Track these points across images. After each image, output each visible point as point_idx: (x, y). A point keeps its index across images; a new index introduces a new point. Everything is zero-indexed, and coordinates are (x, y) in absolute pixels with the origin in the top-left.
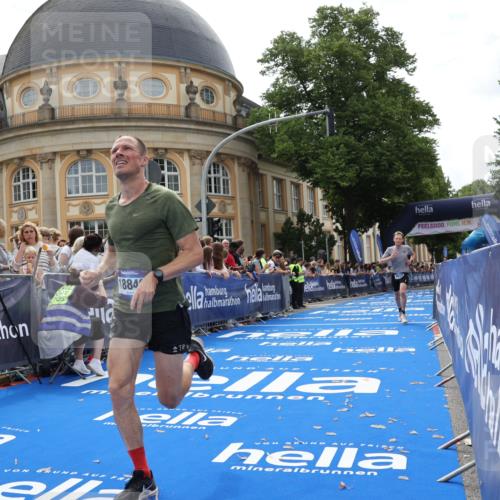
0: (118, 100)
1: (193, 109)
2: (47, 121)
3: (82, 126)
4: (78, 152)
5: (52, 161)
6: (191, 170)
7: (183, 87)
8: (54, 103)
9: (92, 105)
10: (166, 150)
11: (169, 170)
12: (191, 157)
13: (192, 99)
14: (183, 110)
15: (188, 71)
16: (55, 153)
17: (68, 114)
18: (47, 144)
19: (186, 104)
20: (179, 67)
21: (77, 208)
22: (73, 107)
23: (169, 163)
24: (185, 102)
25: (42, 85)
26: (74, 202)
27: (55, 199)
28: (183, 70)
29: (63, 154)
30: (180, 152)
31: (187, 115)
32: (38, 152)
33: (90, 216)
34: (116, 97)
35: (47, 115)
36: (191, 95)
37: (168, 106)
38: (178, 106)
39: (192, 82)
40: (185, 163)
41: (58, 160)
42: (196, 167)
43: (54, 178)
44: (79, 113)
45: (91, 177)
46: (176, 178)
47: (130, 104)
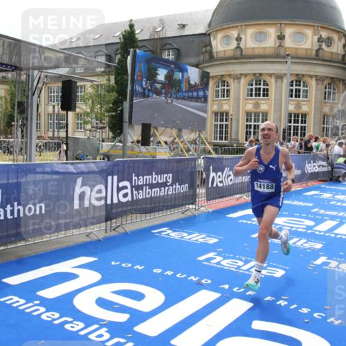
0: (279, 46)
1: (321, 52)
2: (239, 56)
3: (259, 60)
4: (255, 74)
5: (240, 78)
6: (316, 87)
7: (316, 38)
8: (242, 45)
9: (264, 48)
10: (303, 75)
11: (304, 86)
12: (317, 80)
13: (320, 46)
14: (314, 52)
15: (320, 28)
16: (241, 74)
17: (250, 53)
18: (237, 69)
19: (317, 48)
20: (314, 26)
21: (252, 105)
22: (253, 49)
23: (304, 83)
24: (316, 47)
25: (236, 36)
26: (250, 102)
27: (239, 99)
28: (316, 28)
29: (246, 75)
30: (311, 77)
31: (317, 55)
32: (232, 73)
33: (258, 110)
34: (278, 44)
35: (238, 52)
36: (320, 44)
37: (307, 50)
38: (312, 50)
39: (321, 36)
40: (313, 82)
41: (243, 78)
42: (319, 86)
43: (239, 88)
44: (257, 52)
45: (260, 89)
46: (307, 91)
47: (286, 48)
